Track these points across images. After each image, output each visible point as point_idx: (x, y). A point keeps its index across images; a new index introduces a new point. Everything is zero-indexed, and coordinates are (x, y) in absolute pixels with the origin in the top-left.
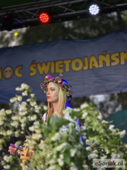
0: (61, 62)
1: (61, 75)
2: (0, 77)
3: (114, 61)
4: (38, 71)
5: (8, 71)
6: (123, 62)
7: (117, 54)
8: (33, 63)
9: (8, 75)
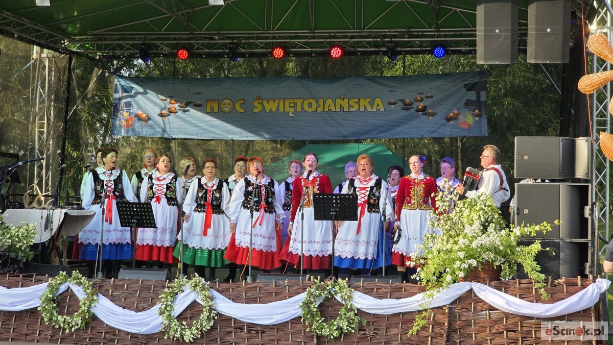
0: (292, 101)
1: (291, 115)
2: (216, 110)
3: (353, 107)
4: (263, 107)
5: (227, 104)
6: (362, 109)
7: (357, 100)
8: (258, 98)
9: (227, 109)
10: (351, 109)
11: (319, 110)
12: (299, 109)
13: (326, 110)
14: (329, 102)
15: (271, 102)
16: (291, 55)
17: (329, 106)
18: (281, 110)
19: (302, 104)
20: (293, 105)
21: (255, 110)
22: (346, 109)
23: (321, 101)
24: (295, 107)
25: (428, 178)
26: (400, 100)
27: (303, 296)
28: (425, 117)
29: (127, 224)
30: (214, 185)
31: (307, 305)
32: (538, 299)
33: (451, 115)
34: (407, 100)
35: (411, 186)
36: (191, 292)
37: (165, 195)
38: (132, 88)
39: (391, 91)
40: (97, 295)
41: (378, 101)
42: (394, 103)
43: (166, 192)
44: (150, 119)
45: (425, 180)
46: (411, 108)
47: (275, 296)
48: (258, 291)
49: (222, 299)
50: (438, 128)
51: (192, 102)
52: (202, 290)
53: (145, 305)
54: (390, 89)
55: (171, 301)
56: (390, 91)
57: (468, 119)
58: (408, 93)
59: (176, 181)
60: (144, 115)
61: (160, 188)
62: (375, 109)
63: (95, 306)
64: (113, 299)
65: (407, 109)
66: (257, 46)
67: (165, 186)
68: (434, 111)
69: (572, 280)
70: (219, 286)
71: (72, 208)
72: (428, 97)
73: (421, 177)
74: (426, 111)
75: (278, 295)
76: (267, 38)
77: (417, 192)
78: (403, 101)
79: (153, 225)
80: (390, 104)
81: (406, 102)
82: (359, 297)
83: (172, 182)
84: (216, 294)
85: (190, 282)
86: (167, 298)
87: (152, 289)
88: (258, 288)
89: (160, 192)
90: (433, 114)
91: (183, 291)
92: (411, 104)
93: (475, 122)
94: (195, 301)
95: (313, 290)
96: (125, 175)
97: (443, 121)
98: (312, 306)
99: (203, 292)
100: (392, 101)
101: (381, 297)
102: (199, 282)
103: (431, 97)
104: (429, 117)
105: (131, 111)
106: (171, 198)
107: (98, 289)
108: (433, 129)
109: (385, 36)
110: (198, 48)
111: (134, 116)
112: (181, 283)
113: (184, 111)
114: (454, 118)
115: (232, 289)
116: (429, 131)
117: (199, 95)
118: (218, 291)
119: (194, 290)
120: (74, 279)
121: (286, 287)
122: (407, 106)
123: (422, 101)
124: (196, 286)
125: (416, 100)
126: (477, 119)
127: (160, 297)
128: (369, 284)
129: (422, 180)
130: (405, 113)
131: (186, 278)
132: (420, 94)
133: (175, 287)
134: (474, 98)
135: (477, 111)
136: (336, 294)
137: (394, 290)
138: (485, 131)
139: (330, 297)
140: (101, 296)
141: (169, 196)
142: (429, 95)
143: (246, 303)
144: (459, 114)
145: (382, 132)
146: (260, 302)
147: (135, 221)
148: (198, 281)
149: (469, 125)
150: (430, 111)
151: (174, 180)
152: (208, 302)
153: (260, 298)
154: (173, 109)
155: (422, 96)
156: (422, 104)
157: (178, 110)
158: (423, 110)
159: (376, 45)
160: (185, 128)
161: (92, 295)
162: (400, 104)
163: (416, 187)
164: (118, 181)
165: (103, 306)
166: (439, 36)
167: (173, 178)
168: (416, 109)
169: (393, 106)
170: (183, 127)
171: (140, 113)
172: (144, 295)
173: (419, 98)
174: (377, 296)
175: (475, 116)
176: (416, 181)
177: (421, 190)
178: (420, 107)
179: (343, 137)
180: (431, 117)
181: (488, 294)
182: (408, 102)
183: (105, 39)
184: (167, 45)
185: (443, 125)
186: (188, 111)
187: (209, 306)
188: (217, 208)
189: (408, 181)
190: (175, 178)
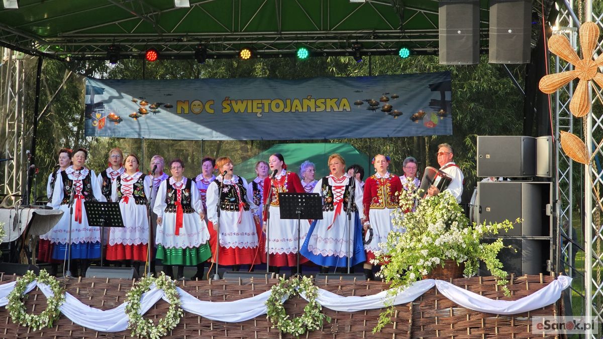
0: (259, 102)
1: (259, 115)
2: (186, 111)
3: (320, 107)
4: (232, 108)
5: (197, 105)
6: (328, 110)
7: (323, 100)
8: (227, 99)
9: (197, 110)
10: (318, 110)
11: (286, 110)
12: (266, 110)
13: (293, 110)
14: (296, 102)
15: (239, 103)
16: (259, 56)
17: (297, 106)
18: (249, 110)
19: (270, 105)
20: (260, 105)
21: (224, 111)
22: (313, 110)
23: (288, 102)
24: (263, 108)
25: (393, 176)
26: (367, 101)
27: (268, 294)
28: (390, 116)
29: (95, 224)
30: (182, 184)
31: (272, 302)
32: (501, 297)
33: (417, 114)
34: (373, 100)
35: (377, 186)
36: (158, 291)
37: (133, 194)
38: (104, 89)
39: (358, 91)
40: (65, 294)
41: (344, 101)
42: (361, 104)
43: (134, 192)
44: (122, 120)
45: (390, 179)
46: (377, 108)
47: (241, 294)
48: (224, 289)
49: (189, 297)
50: (403, 128)
51: (163, 104)
52: (168, 289)
53: (112, 304)
54: (356, 90)
55: (137, 300)
56: (356, 92)
57: (433, 118)
58: (374, 93)
59: (143, 180)
60: (116, 117)
61: (128, 189)
62: (341, 109)
63: (62, 304)
64: (80, 297)
65: (373, 110)
66: (225, 48)
67: (132, 186)
68: (400, 111)
69: (534, 277)
70: (185, 285)
71: (41, 207)
72: (393, 97)
73: (387, 176)
74: (392, 112)
75: (244, 293)
76: (235, 39)
77: (383, 191)
78: (368, 101)
79: (121, 225)
80: (356, 104)
81: (372, 103)
82: (324, 294)
83: (139, 181)
84: (182, 292)
85: (157, 281)
86: (133, 296)
87: (119, 287)
88: (224, 286)
89: (128, 192)
90: (399, 114)
91: (150, 289)
92: (377, 104)
93: (440, 121)
94: (161, 300)
95: (278, 288)
96: (93, 174)
97: (409, 120)
98: (277, 304)
99: (169, 291)
100: (358, 101)
101: (345, 294)
102: (166, 280)
103: (397, 97)
104: (395, 117)
105: (103, 112)
106: (140, 198)
107: (65, 288)
108: (399, 129)
109: (351, 37)
110: (167, 50)
111: (106, 117)
112: (148, 281)
113: (155, 112)
114: (420, 118)
115: (198, 287)
116: (394, 131)
117: (169, 96)
118: (184, 289)
119: (161, 288)
120: (42, 278)
121: (251, 284)
122: (373, 107)
123: (388, 101)
124: (163, 284)
125: (382, 101)
126: (442, 118)
127: (126, 295)
128: (333, 282)
129: (387, 179)
130: (371, 113)
131: (153, 276)
132: (386, 94)
133: (142, 286)
134: (439, 98)
135: (442, 111)
136: (301, 292)
137: (358, 287)
138: (450, 130)
139: (295, 294)
140: (68, 294)
141: (137, 195)
142: (395, 95)
143: (212, 301)
144: (424, 114)
145: (349, 132)
146: (226, 300)
147: (103, 220)
148: (164, 280)
149: (434, 125)
150: (396, 111)
151: (141, 179)
152: (174, 300)
153: (226, 296)
154: (144, 110)
155: (387, 96)
156: (387, 104)
157: (148, 112)
158: (389, 110)
159: (342, 46)
160: (155, 129)
161: (60, 294)
162: (366, 104)
163: (382, 187)
164: (87, 181)
165: (70, 304)
166: (404, 37)
167: (140, 178)
168: (381, 109)
169: (359, 106)
170: (154, 128)
171: (112, 114)
172: (110, 293)
173: (385, 98)
174: (342, 293)
175: (440, 115)
176: (382, 180)
177: (387, 189)
178: (386, 107)
179: (310, 137)
180: (396, 117)
181: (451, 291)
182: (374, 102)
183: (75, 41)
184: (136, 47)
185: (408, 125)
186: (159, 112)
187: (175, 304)
188: (187, 207)
189: (374, 181)
190: (143, 177)
